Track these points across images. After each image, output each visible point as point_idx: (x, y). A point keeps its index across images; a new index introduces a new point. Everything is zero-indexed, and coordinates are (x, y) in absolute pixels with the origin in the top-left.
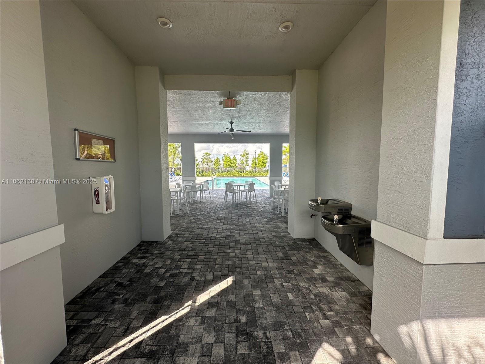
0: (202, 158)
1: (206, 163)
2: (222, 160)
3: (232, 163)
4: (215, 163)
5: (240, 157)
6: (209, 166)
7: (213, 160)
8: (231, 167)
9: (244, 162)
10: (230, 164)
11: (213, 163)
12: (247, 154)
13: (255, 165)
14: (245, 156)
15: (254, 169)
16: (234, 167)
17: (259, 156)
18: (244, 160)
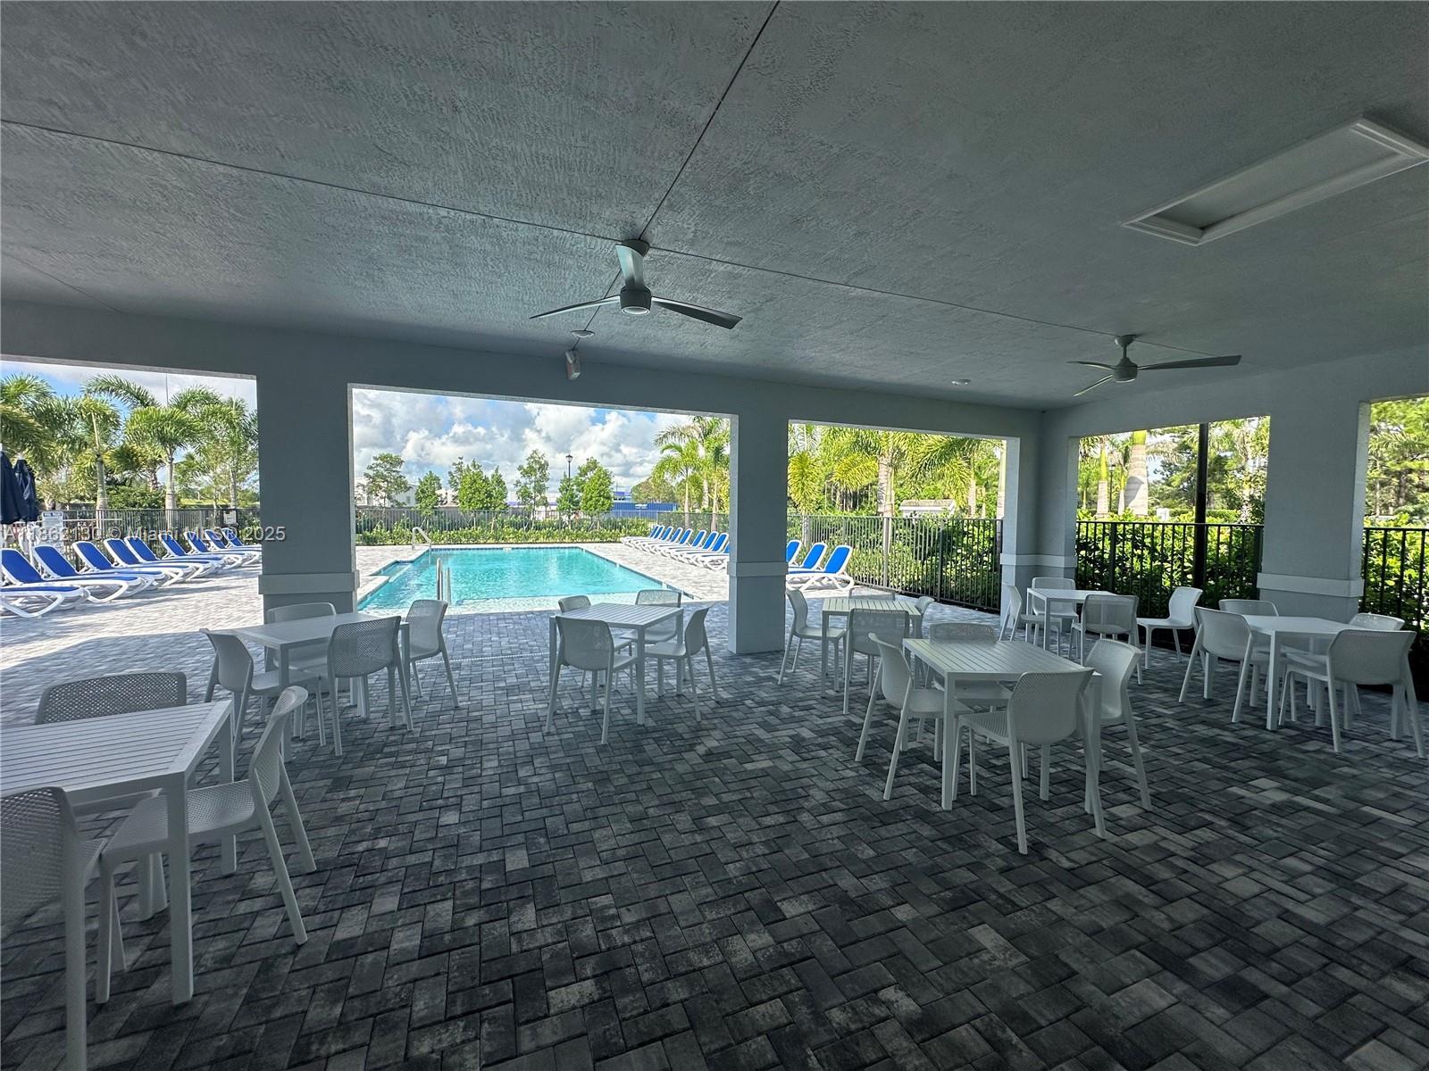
0: (367, 475)
1: (384, 494)
2: (450, 482)
3: (490, 496)
4: (423, 492)
5: (517, 475)
6: (398, 504)
7: (413, 480)
8: (487, 508)
9: (532, 490)
10: (482, 497)
11: (411, 494)
12: (543, 467)
13: (570, 503)
14: (535, 471)
15: (565, 518)
16: (498, 509)
17: (583, 472)
18: (533, 485)
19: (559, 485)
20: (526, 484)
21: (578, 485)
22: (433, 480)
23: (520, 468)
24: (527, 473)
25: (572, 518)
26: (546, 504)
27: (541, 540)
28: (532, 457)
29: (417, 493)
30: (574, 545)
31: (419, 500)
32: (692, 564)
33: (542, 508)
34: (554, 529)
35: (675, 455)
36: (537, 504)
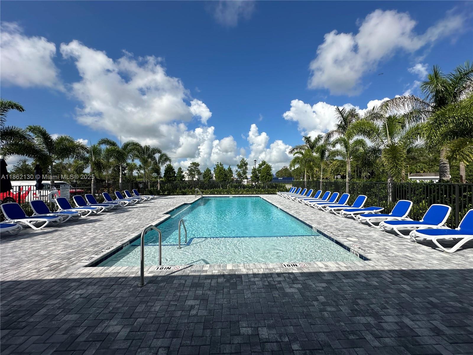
2: (214, 171)
3: (226, 176)
4: (205, 175)
5: (236, 168)
7: (202, 171)
8: (225, 180)
9: (242, 174)
10: (223, 176)
12: (246, 164)
13: (255, 177)
14: (243, 166)
15: (254, 184)
16: (230, 181)
17: (260, 166)
18: (242, 172)
19: (251, 171)
20: (239, 171)
21: (258, 171)
22: (208, 171)
23: (238, 165)
24: (240, 167)
25: (256, 183)
26: (247, 179)
27: (244, 193)
28: (242, 161)
29: (203, 176)
30: (257, 195)
31: (204, 178)
32: (312, 207)
33: (246, 180)
34: (249, 189)
35: (300, 156)
36: (243, 179)
